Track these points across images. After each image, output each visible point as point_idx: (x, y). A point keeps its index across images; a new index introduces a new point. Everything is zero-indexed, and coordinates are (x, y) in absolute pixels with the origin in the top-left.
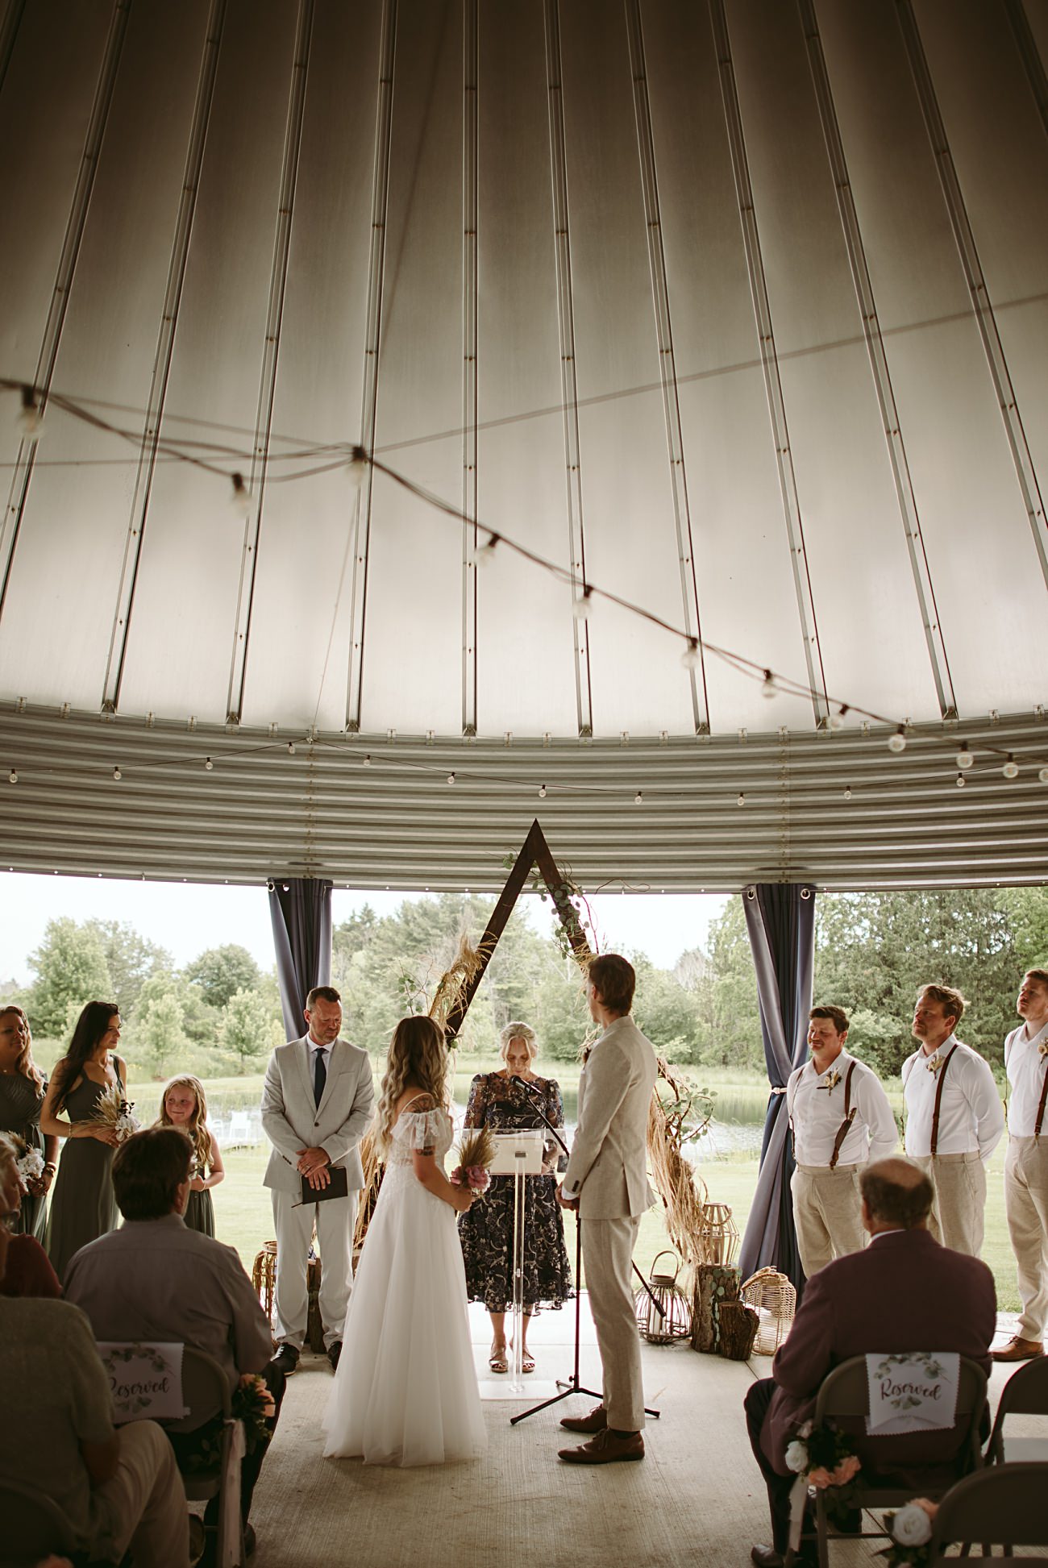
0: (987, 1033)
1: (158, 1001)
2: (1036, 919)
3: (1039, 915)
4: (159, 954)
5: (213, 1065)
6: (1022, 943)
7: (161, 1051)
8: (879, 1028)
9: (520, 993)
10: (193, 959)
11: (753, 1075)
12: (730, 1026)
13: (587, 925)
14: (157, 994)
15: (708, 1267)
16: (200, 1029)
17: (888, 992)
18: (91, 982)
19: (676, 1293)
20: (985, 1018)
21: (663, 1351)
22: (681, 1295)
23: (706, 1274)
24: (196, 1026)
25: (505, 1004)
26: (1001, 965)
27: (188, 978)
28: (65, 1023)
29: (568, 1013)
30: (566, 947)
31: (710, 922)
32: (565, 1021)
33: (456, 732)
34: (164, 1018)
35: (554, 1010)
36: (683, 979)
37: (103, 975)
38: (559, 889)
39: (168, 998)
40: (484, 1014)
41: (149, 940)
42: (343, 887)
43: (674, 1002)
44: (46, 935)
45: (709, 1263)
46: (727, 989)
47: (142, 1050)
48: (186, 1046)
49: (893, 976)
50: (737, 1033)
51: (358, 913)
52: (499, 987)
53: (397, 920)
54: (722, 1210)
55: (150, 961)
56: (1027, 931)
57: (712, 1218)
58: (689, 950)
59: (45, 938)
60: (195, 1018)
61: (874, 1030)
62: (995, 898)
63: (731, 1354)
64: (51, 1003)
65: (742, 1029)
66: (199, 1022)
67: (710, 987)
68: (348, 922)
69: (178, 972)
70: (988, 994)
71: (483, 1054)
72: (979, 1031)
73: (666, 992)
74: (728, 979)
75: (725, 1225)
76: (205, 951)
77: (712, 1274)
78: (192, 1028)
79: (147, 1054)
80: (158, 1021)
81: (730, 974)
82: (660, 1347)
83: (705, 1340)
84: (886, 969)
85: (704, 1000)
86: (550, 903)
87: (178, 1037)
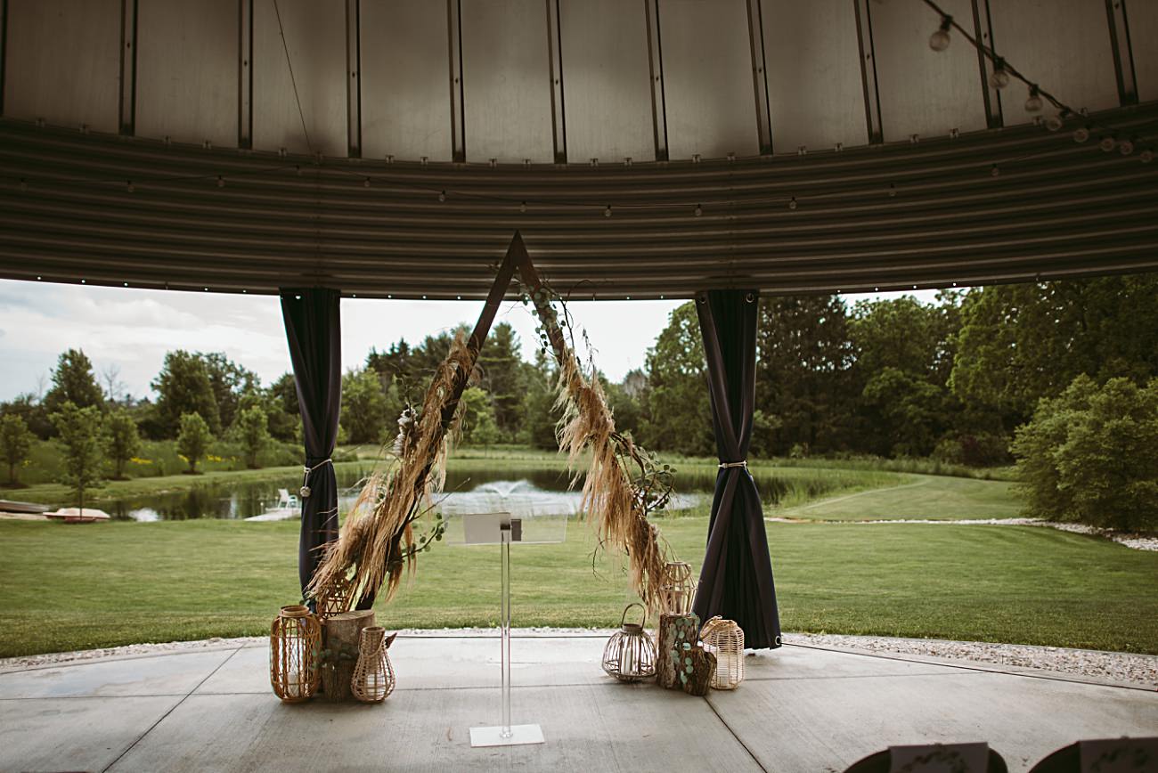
0: (840, 425)
1: (249, 411)
2: (875, 345)
3: (877, 342)
4: (249, 376)
5: (292, 456)
6: (865, 362)
7: (254, 446)
8: (767, 423)
9: (515, 402)
10: (276, 381)
11: (678, 457)
12: (662, 422)
13: (563, 323)
14: (248, 405)
15: (671, 617)
16: (284, 431)
17: (772, 397)
18: (199, 397)
19: (644, 640)
20: (839, 416)
21: (633, 689)
22: (647, 640)
23: (670, 623)
24: (280, 428)
25: (503, 410)
26: (849, 378)
27: (273, 394)
28: (180, 428)
29: (548, 415)
30: (546, 343)
31: (649, 349)
32: (546, 420)
33: (448, 157)
34: (255, 422)
35: (539, 413)
36: (631, 391)
37: (209, 392)
38: (539, 292)
39: (255, 409)
40: (488, 416)
41: (241, 366)
42: (350, 296)
43: (623, 406)
44: (166, 363)
45: (672, 614)
46: (659, 398)
47: (239, 446)
48: (271, 443)
49: (776, 387)
50: (667, 427)
51: (396, 346)
52: (499, 397)
53: (423, 351)
54: (683, 568)
55: (243, 382)
56: (870, 354)
57: (674, 576)
58: (633, 371)
59: (165, 366)
60: (280, 423)
61: (763, 424)
62: (848, 331)
63: (693, 690)
64: (170, 414)
65: (670, 424)
66: (283, 426)
67: (648, 395)
68: (389, 352)
69: (266, 390)
70: (841, 398)
71: (489, 446)
72: (834, 424)
73: (618, 399)
74: (660, 390)
75: (686, 582)
76: (284, 374)
77: (675, 623)
78: (278, 431)
79: (242, 449)
80: (250, 425)
81: (661, 387)
82: (630, 686)
83: (669, 679)
84: (771, 381)
85: (644, 405)
86: (531, 306)
87: (265, 436)
